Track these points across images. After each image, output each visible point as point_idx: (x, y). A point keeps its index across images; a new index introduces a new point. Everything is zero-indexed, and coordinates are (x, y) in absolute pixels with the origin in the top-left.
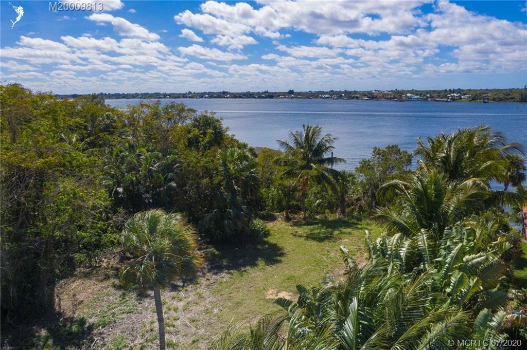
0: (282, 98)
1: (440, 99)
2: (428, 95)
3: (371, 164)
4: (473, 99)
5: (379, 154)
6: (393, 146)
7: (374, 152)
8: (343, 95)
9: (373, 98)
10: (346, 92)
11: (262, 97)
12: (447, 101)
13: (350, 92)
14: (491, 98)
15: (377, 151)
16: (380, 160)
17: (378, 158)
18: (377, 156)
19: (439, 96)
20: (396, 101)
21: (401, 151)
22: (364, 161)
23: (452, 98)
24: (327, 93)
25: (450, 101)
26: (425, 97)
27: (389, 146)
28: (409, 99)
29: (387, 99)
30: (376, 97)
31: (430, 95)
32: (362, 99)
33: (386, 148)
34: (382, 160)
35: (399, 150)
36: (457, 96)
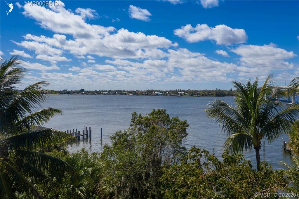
0: (76, 94)
1: (174, 95)
2: (167, 93)
3: (128, 138)
4: (192, 95)
5: (140, 123)
6: (159, 111)
7: (133, 120)
8: (117, 92)
9: (135, 94)
10: (118, 91)
11: (62, 94)
12: (178, 96)
13: (121, 91)
14: (201, 94)
15: (137, 120)
16: (143, 132)
17: (140, 129)
18: (138, 127)
19: (173, 93)
20: (149, 96)
21: (171, 118)
22: (118, 135)
23: (181, 94)
24: (106, 91)
25: (179, 96)
26: (165, 94)
27: (154, 111)
28: (157, 95)
29: (144, 95)
30: (137, 93)
31: (168, 92)
32: (128, 95)
33: (150, 115)
34: (145, 132)
35: (168, 116)
36: (183, 93)
